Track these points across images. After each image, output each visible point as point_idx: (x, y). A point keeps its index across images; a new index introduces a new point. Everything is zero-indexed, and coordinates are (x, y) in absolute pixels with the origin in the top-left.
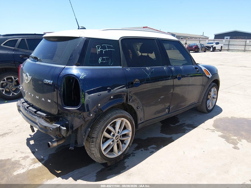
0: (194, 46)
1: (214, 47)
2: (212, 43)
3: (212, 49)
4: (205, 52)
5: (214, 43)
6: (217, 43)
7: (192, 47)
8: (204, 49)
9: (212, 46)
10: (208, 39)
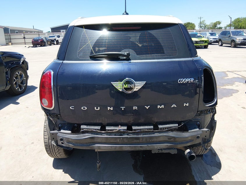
0: (39, 40)
1: (56, 40)
2: (54, 36)
3: (55, 43)
4: (50, 45)
5: (55, 36)
6: (59, 37)
7: (37, 41)
8: (49, 43)
9: (55, 39)
10: (42, 32)
